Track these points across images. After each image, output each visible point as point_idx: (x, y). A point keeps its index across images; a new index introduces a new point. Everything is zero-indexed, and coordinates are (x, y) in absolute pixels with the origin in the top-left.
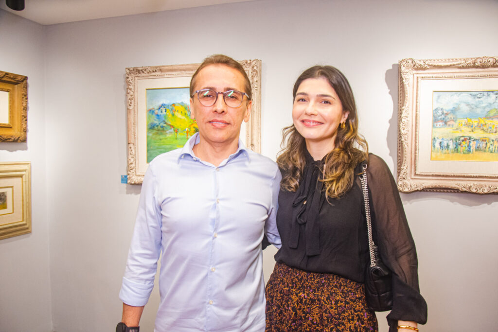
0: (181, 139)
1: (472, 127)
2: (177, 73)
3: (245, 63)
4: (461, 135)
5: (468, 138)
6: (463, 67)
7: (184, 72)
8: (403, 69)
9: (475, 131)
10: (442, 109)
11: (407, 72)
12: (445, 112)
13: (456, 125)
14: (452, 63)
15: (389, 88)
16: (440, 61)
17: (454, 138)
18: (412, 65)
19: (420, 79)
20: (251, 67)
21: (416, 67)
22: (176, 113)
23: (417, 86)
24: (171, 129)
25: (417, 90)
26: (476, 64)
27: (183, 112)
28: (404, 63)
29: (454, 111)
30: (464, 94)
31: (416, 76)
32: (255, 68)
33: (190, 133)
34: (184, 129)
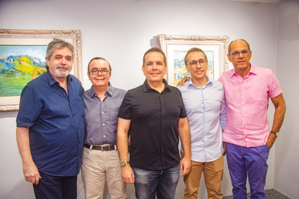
2: (21, 35)
3: (71, 32)
6: (186, 40)
7: (27, 35)
8: (160, 39)
11: (162, 41)
12: (179, 61)
14: (182, 38)
17: (184, 73)
18: (165, 38)
19: (167, 45)
20: (75, 34)
21: (166, 38)
22: (22, 62)
23: (167, 48)
24: (19, 73)
25: (167, 50)
26: (192, 39)
27: (28, 62)
28: (161, 36)
31: (166, 43)
32: (79, 35)
33: (34, 75)
34: (30, 72)
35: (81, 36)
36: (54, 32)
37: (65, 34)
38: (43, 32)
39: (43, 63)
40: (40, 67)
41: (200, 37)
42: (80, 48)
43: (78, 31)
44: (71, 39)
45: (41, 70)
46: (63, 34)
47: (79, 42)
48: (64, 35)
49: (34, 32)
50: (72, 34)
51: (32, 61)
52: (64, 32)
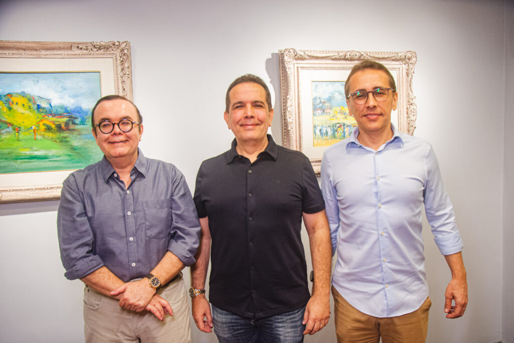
0: (26, 140)
1: (345, 114)
2: (11, 52)
3: (111, 45)
4: (337, 122)
5: (343, 125)
6: (336, 59)
7: (22, 52)
8: (286, 58)
9: (348, 118)
10: (320, 98)
11: (290, 62)
12: (323, 101)
13: (332, 112)
14: (328, 55)
15: (270, 78)
16: (316, 52)
17: (331, 125)
18: (294, 55)
19: (299, 69)
20: (119, 50)
21: (297, 57)
22: (14, 106)
23: (298, 76)
24: (8, 127)
25: (298, 79)
26: (347, 57)
27: (26, 105)
28: (287, 52)
29: (330, 100)
30: (337, 84)
31: (296, 65)
32: (126, 51)
33: (39, 132)
34: (29, 127)
35: (130, 54)
36: (77, 45)
37: (99, 49)
38: (54, 45)
39: (55, 107)
40: (50, 116)
41: (362, 53)
42: (129, 77)
43: (125, 44)
44: (112, 59)
45: (53, 122)
46: (95, 50)
47: (126, 65)
48: (97, 52)
49: (36, 45)
50: (112, 50)
51: (34, 103)
52: (97, 45)
